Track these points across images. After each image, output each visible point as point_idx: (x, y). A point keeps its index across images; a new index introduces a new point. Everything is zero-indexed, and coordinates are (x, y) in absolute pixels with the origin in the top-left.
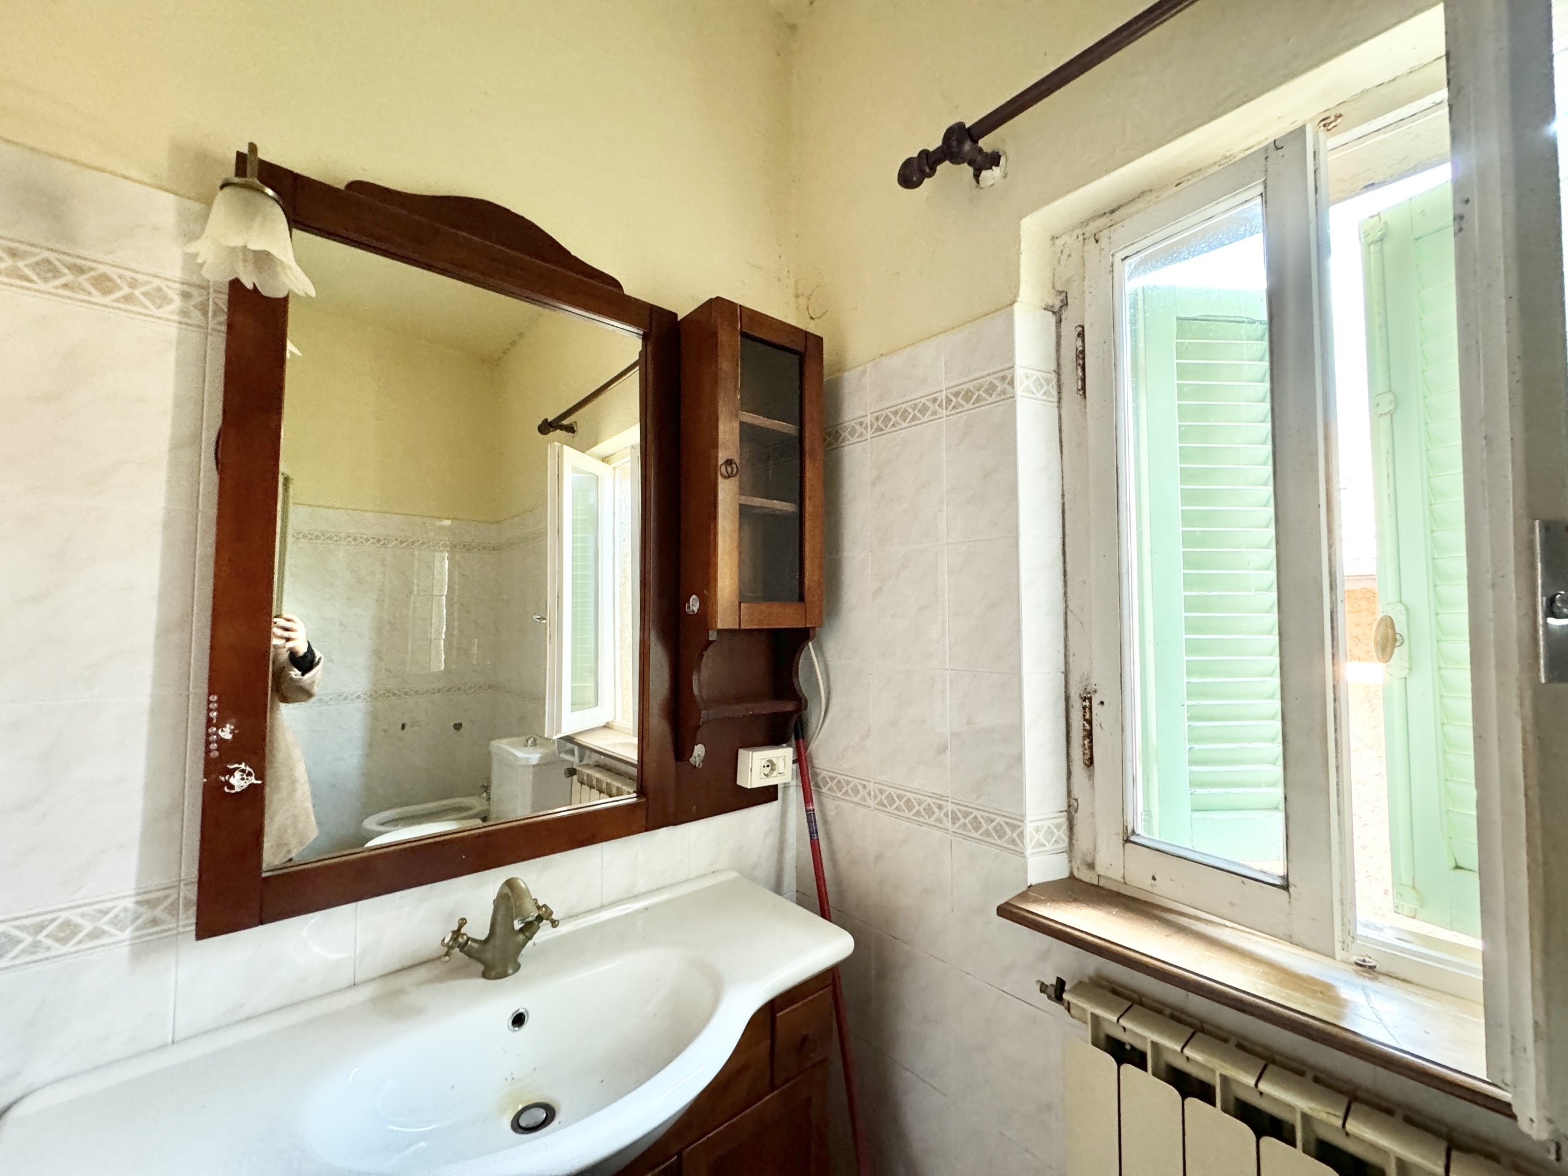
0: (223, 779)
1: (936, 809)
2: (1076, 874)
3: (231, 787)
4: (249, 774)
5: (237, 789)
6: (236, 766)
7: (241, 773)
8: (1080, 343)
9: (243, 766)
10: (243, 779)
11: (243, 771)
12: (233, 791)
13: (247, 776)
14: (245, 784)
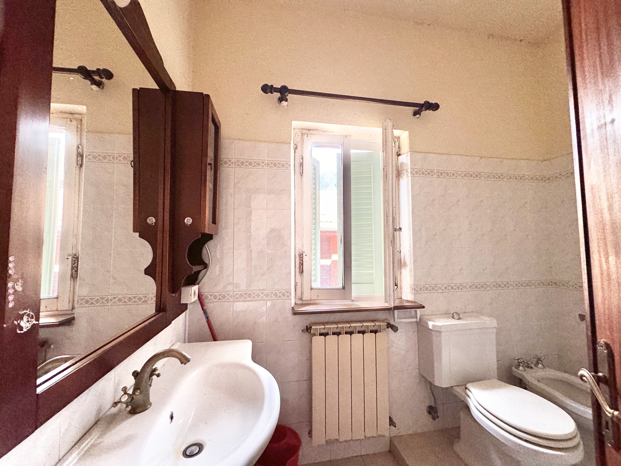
0: (16, 322)
1: (261, 294)
2: (296, 303)
3: (21, 328)
4: (32, 318)
5: (25, 330)
6: (25, 311)
7: (27, 317)
8: (302, 161)
9: (28, 312)
10: (28, 321)
11: (28, 315)
12: (22, 332)
13: (31, 319)
14: (29, 325)
